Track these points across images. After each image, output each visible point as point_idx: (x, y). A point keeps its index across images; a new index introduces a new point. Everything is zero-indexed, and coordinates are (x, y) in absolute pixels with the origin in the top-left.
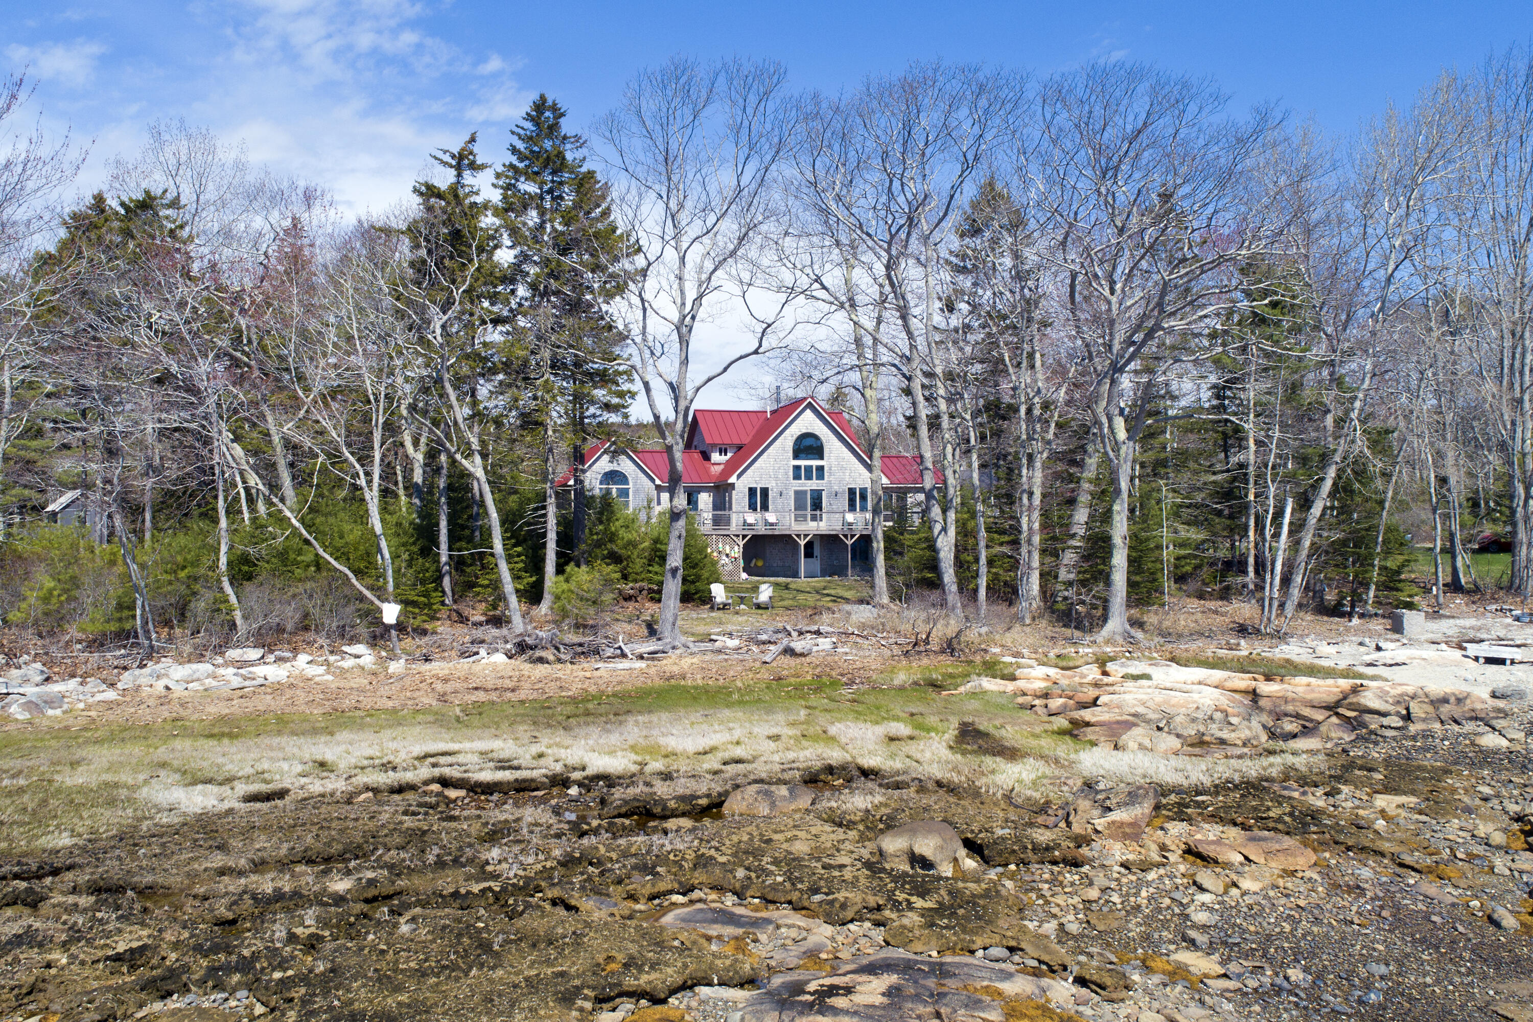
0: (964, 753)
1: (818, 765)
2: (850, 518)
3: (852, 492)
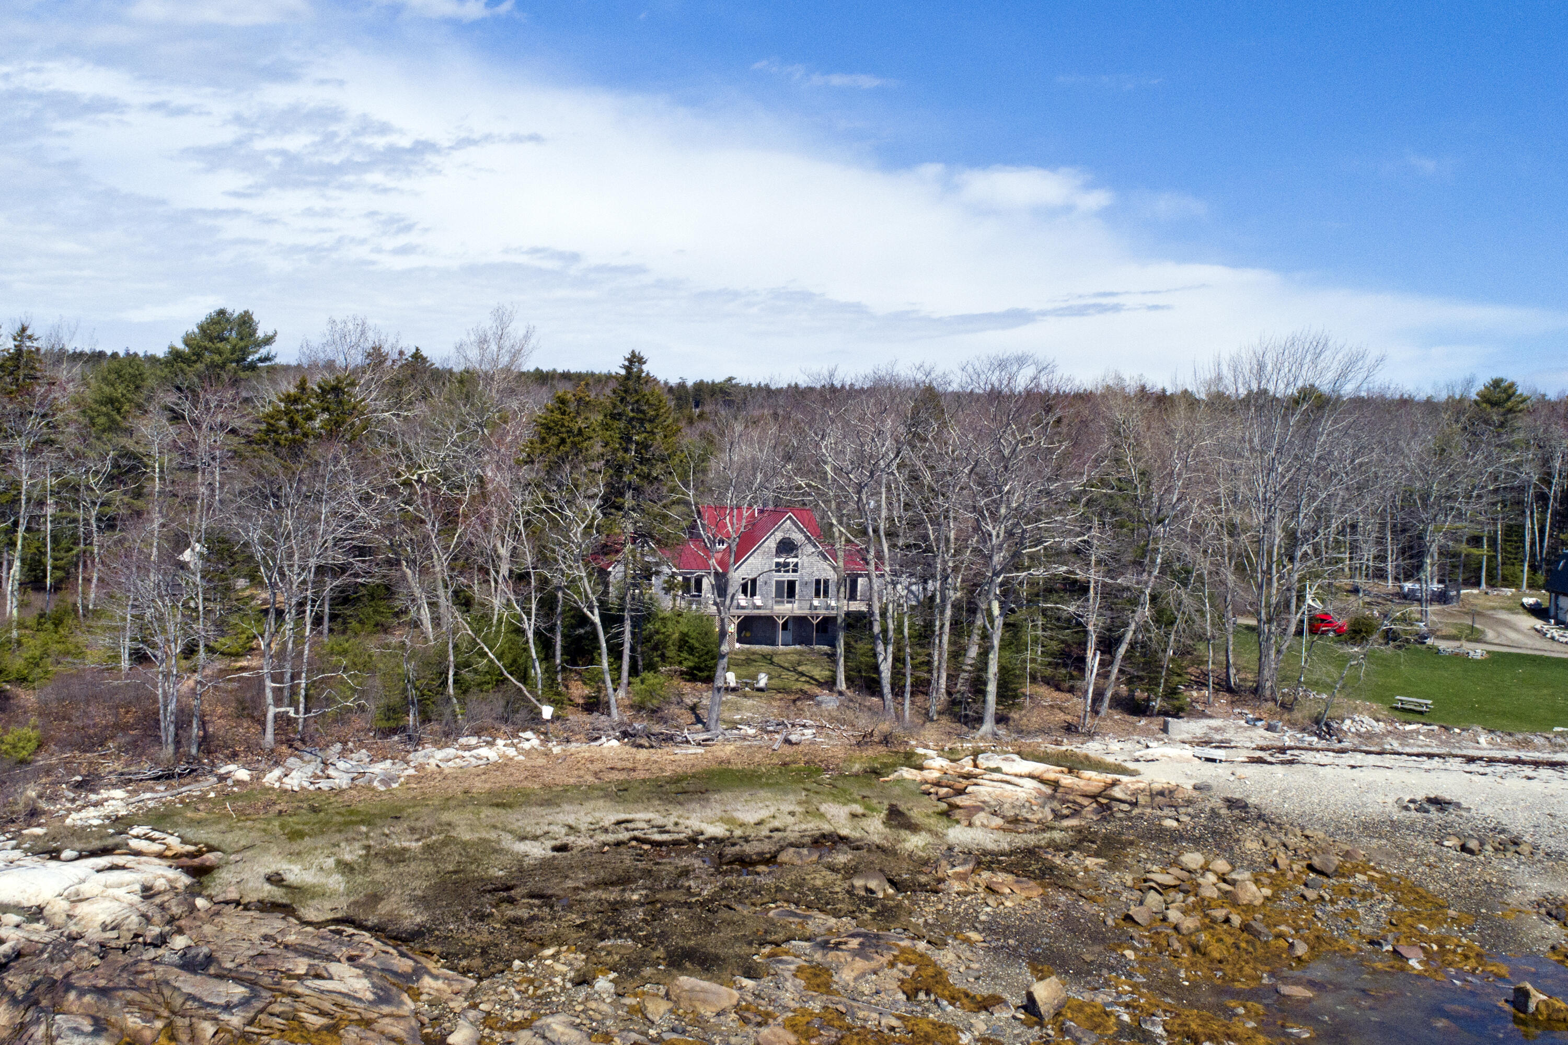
0: (891, 827)
1: (817, 833)
2: (816, 602)
3: (818, 582)
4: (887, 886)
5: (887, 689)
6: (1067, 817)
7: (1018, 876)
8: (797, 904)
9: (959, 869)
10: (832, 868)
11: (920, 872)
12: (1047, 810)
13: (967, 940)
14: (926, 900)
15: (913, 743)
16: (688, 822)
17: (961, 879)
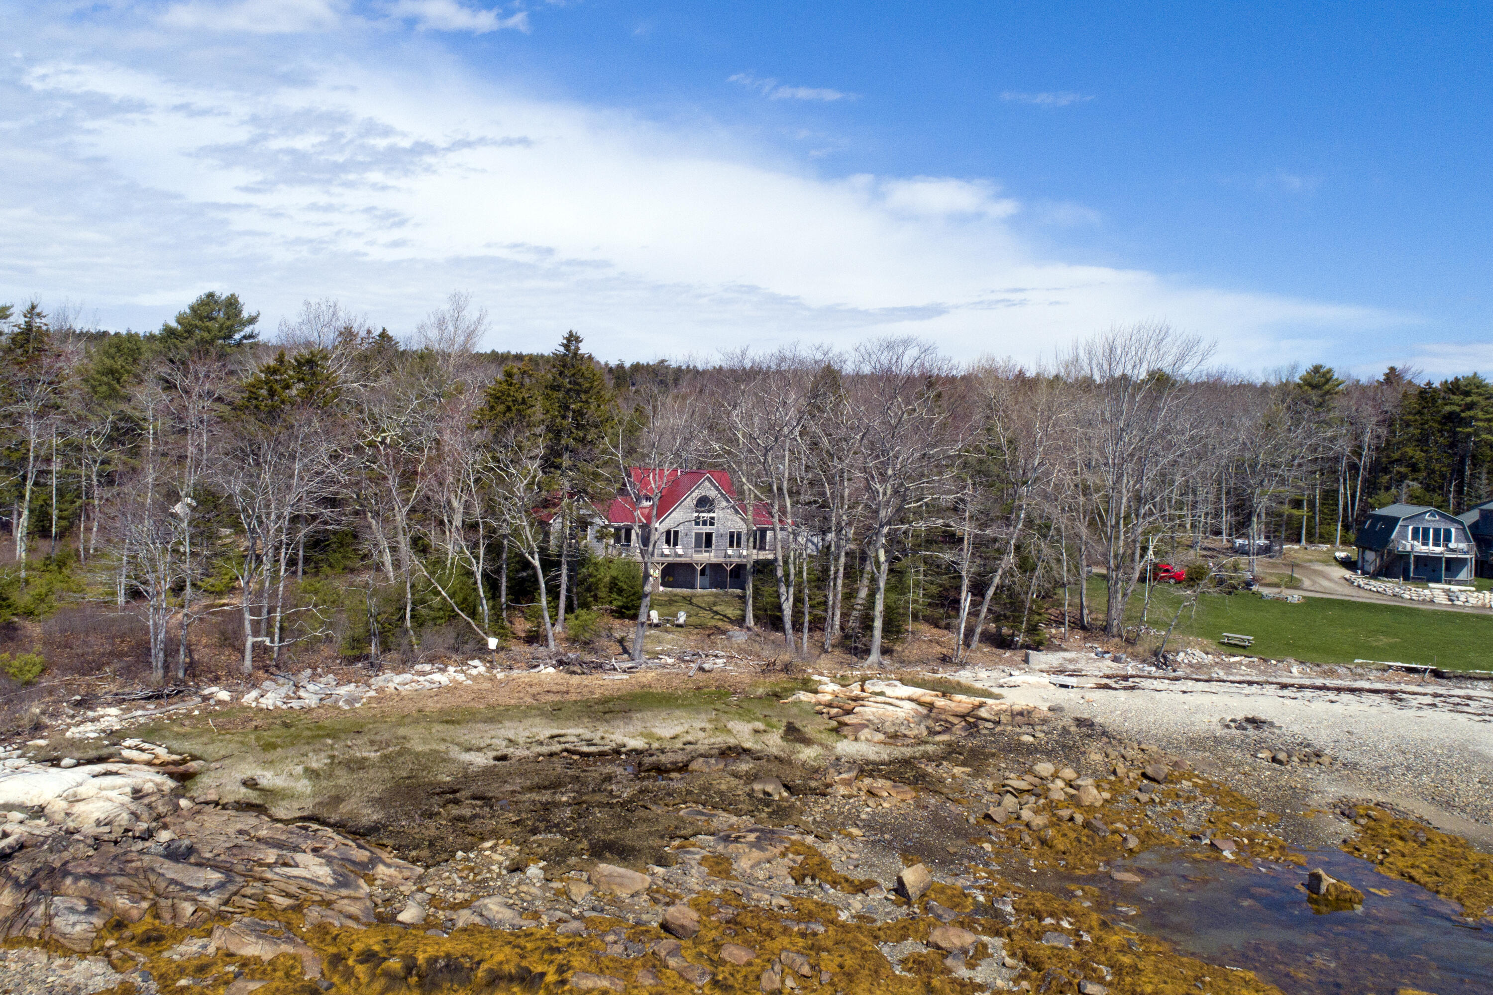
0: (787, 741)
1: (724, 746)
2: (730, 552)
3: (732, 535)
4: (782, 790)
5: (788, 625)
6: (940, 733)
7: (895, 781)
8: (704, 805)
9: (844, 776)
10: (736, 775)
11: (811, 779)
12: (923, 727)
13: (849, 835)
14: (816, 802)
15: (810, 671)
16: (613, 737)
17: (846, 784)
